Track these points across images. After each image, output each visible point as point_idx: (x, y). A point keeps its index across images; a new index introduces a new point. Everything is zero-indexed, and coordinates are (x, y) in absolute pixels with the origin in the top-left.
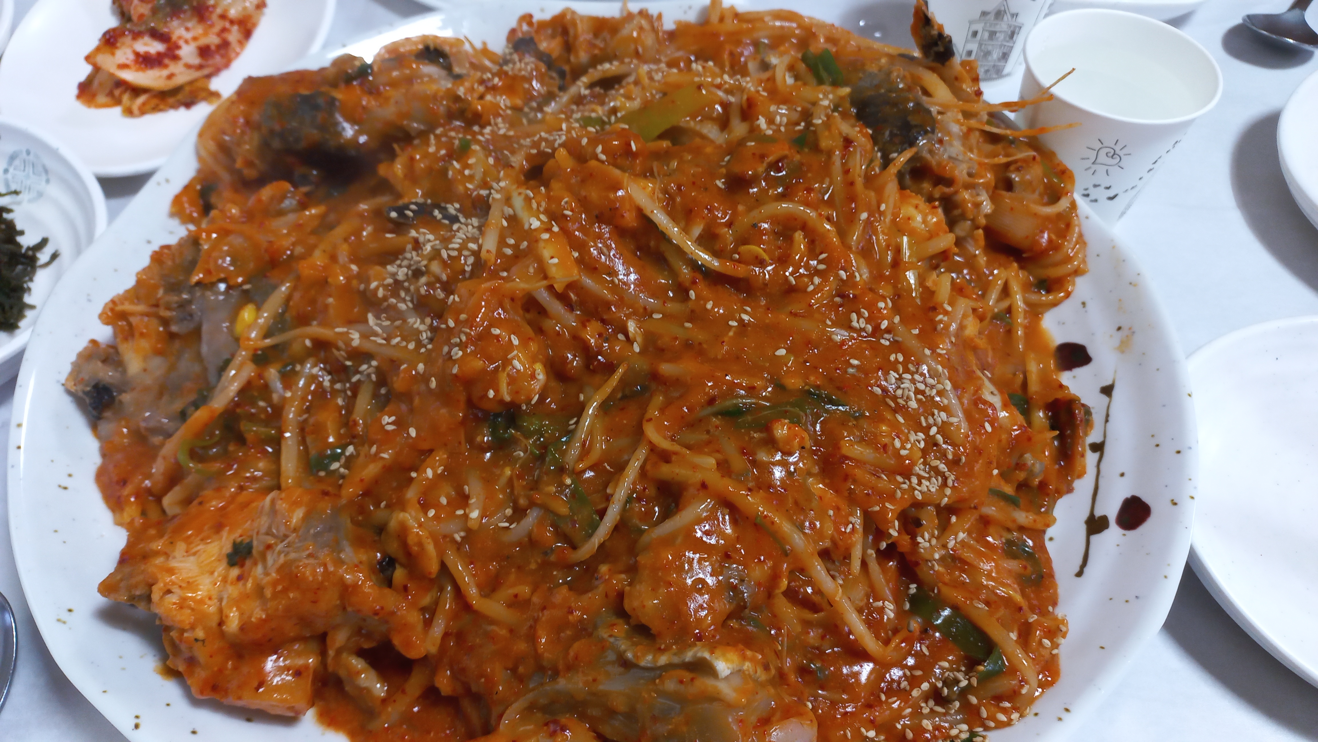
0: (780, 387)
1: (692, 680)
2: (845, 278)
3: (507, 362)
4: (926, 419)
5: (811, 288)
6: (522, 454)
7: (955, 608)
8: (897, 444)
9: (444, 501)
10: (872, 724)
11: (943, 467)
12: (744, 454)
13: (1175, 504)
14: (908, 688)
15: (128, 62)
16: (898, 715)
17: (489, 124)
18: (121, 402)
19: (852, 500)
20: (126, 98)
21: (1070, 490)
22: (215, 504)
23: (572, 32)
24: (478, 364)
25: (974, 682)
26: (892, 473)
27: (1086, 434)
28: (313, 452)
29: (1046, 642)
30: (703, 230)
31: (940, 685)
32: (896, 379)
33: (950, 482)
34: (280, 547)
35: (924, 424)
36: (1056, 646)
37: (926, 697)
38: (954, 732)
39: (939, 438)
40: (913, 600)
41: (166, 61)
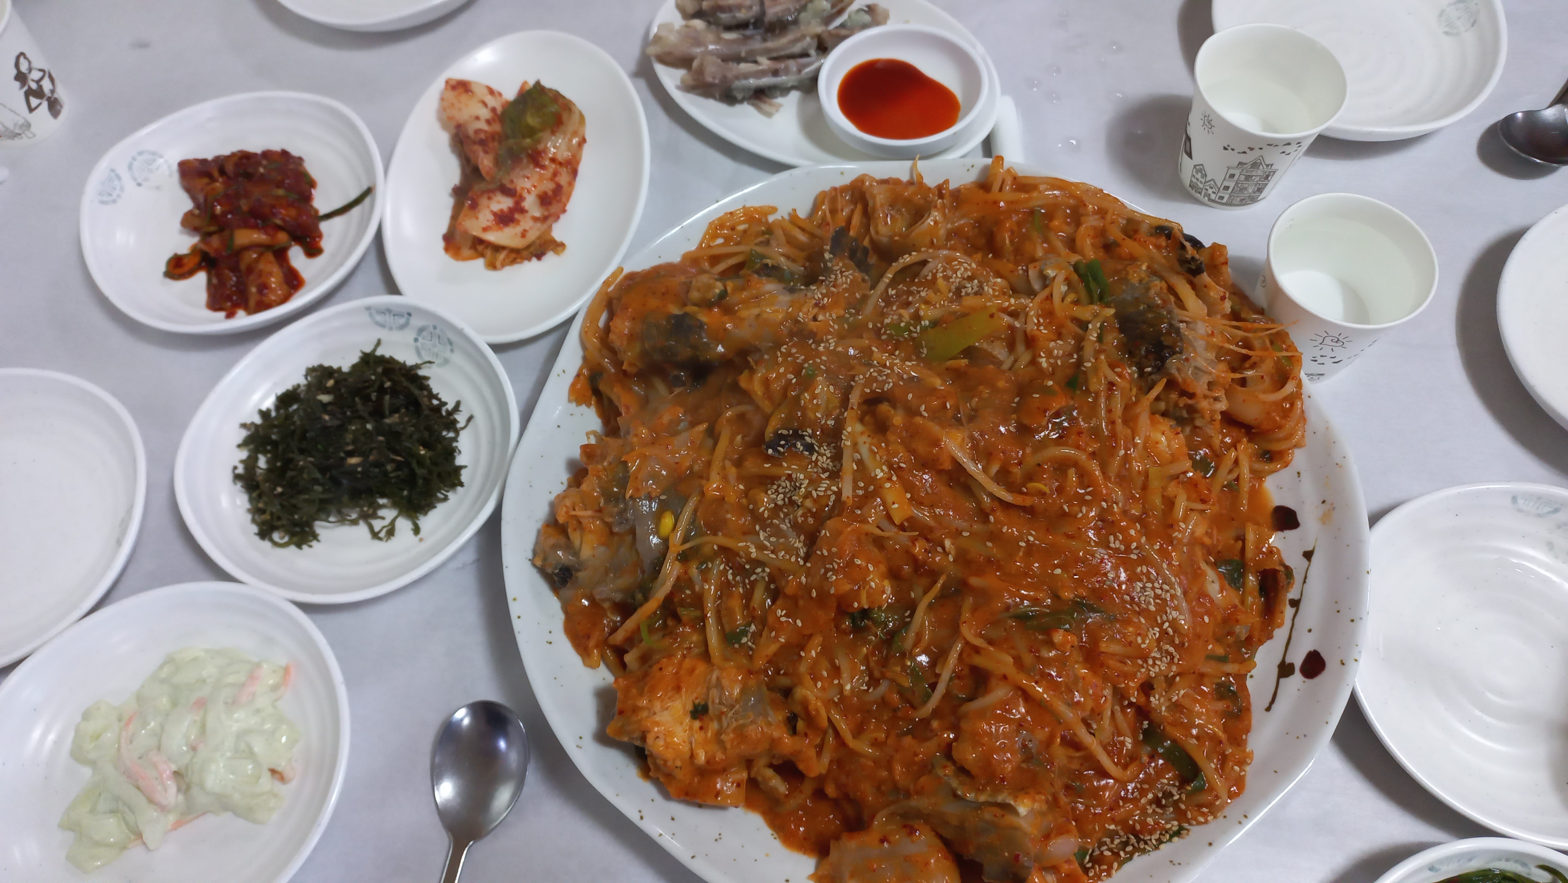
0: (1056, 597)
1: (1003, 816)
2: (1105, 507)
3: (866, 582)
4: (1161, 617)
5: (1080, 515)
6: (874, 638)
7: (1174, 741)
8: (1139, 640)
9: (825, 674)
10: (1113, 820)
11: (1171, 649)
12: (1031, 651)
13: (1343, 664)
14: (1138, 797)
15: (489, 224)
16: (1131, 814)
17: (822, 341)
18: (577, 578)
19: (1106, 679)
20: (489, 253)
21: (1270, 637)
22: (670, 670)
23: (871, 203)
24: (847, 587)
25: (1184, 797)
26: (1133, 658)
27: (1287, 592)
28: (727, 628)
29: (1237, 768)
30: (1000, 468)
31: (1160, 795)
32: (1141, 588)
33: (1176, 660)
34: (730, 714)
35: (1159, 622)
36: (1242, 770)
37: (1150, 802)
38: (1168, 826)
39: (1170, 630)
40: (1146, 732)
41: (517, 216)
